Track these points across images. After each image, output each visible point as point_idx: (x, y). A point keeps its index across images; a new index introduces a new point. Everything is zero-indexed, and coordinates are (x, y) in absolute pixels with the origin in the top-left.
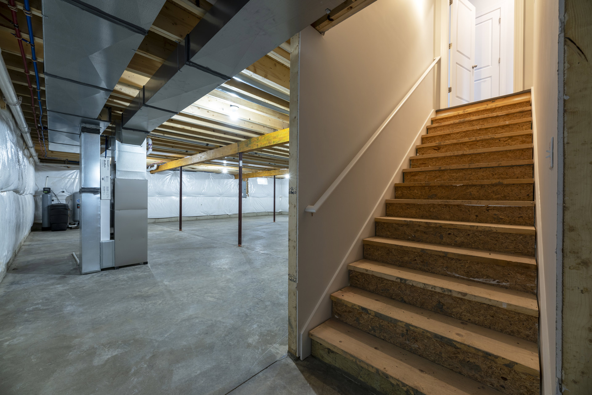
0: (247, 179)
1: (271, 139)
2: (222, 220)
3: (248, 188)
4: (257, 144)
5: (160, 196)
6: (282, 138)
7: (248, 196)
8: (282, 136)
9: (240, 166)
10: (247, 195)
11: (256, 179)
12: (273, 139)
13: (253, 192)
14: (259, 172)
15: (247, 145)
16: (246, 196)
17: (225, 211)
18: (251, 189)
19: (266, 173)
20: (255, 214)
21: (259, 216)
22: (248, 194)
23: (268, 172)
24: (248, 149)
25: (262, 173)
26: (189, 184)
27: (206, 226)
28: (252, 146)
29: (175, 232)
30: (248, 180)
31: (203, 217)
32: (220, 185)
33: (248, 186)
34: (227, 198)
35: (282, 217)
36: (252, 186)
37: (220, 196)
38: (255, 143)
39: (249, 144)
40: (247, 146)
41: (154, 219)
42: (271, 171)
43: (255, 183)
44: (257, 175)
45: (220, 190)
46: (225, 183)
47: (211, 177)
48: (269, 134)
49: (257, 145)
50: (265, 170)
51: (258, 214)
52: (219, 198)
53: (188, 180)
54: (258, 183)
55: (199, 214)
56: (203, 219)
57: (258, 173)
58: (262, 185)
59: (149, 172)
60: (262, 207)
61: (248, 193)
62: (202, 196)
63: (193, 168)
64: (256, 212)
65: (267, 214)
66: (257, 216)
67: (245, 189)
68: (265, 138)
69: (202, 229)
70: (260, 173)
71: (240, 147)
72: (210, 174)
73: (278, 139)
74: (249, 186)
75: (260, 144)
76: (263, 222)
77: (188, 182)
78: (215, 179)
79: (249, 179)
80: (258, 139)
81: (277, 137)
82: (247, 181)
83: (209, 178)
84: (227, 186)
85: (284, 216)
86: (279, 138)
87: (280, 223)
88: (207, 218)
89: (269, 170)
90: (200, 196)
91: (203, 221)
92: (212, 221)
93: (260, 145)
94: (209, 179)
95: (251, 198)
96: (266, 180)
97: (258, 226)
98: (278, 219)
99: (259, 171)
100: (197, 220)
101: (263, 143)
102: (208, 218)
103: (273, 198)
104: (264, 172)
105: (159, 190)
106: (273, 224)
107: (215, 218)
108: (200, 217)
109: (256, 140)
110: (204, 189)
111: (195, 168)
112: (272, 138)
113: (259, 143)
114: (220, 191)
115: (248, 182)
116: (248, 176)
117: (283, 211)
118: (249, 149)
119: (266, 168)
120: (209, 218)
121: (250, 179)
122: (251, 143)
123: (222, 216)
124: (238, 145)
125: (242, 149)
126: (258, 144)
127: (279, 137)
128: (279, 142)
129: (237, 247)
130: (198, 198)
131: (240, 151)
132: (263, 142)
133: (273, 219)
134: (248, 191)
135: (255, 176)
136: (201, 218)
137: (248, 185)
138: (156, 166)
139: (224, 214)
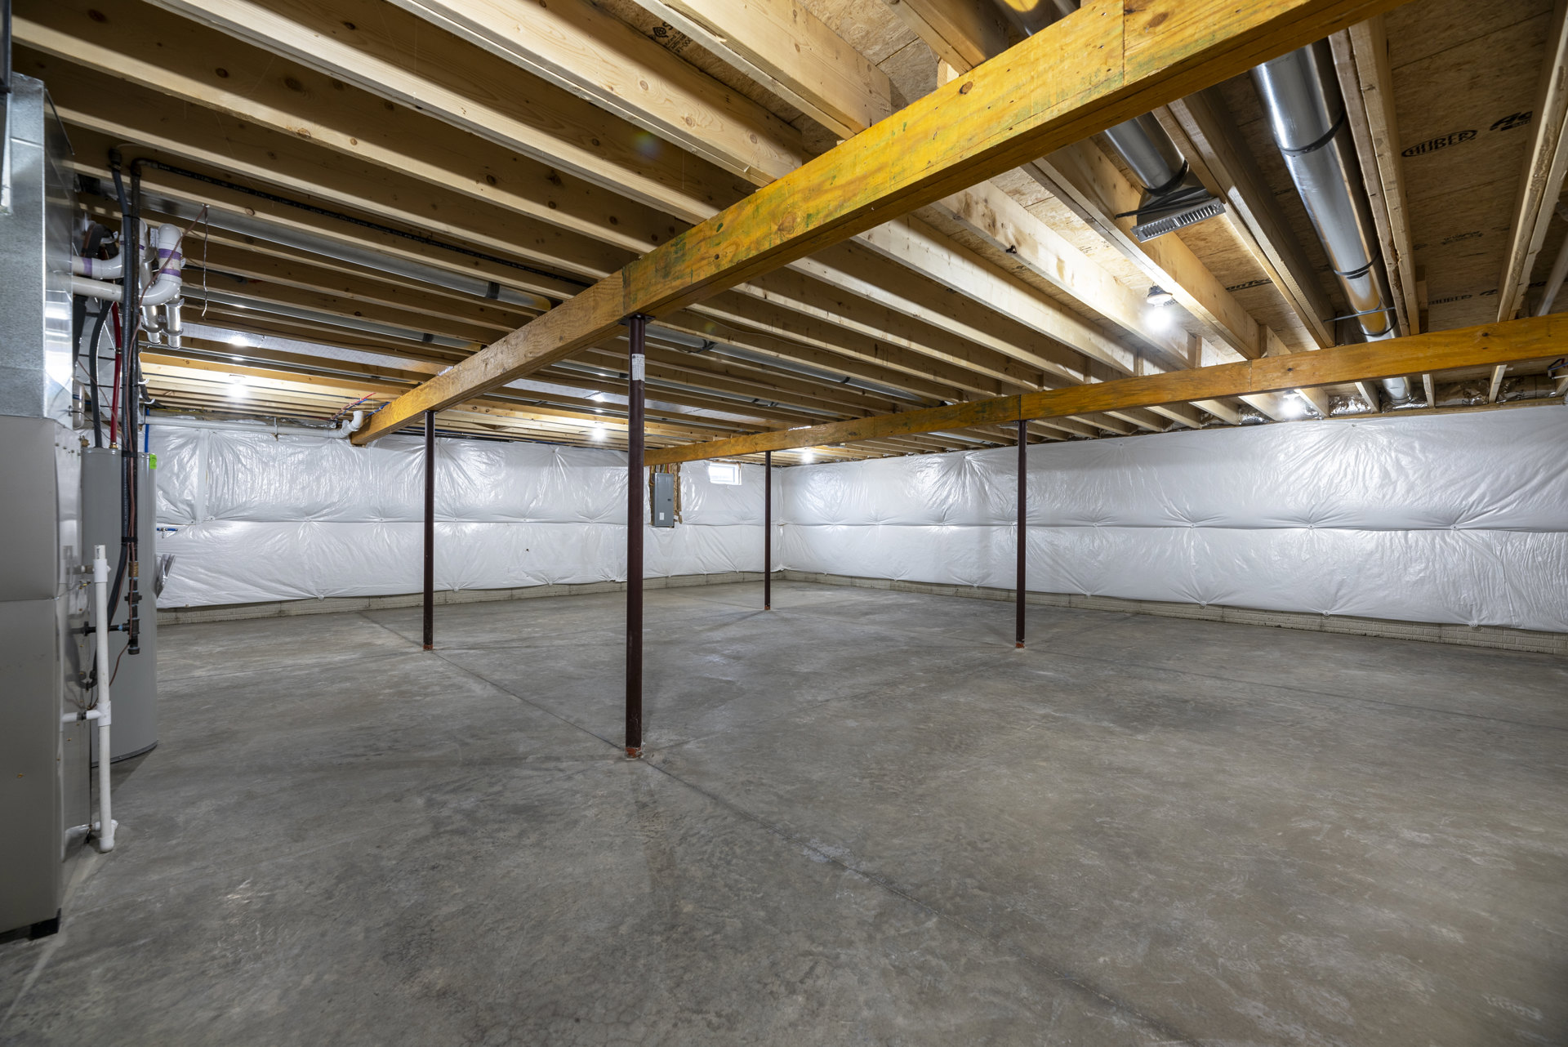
0: (676, 468)
1: (793, 205)
2: (593, 602)
3: (678, 496)
4: (713, 252)
5: (384, 520)
6: (865, 177)
7: (681, 522)
8: (859, 171)
9: (635, 378)
10: (676, 518)
11: (706, 465)
12: (806, 199)
13: (696, 509)
14: (716, 441)
15: (666, 272)
16: (675, 520)
17: (607, 570)
18: (687, 500)
19: (740, 444)
20: (702, 580)
21: (716, 584)
22: (678, 514)
23: (745, 440)
24: (671, 288)
25: (725, 443)
26: (486, 481)
27: (528, 626)
28: (688, 270)
29: (407, 653)
30: (678, 470)
31: (532, 589)
32: (589, 486)
33: (678, 490)
34: (612, 526)
35: (789, 587)
36: (693, 490)
37: (588, 520)
38: (703, 250)
39: (677, 260)
40: (666, 275)
41: (367, 600)
42: (757, 436)
43: (702, 478)
44: (710, 450)
45: (589, 500)
46: (604, 480)
47: (559, 458)
48: (779, 183)
49: (717, 257)
50: (735, 431)
51: (713, 580)
52: (586, 527)
53: (483, 467)
54: (713, 481)
55: (517, 582)
56: (534, 596)
57: (712, 446)
58: (725, 486)
59: (348, 441)
60: (725, 558)
61: (681, 513)
62: (528, 520)
63: (494, 427)
64: (705, 573)
65: (739, 578)
66: (709, 584)
67: (669, 500)
68: (757, 209)
69: (513, 640)
70: (719, 443)
71: (633, 287)
72: (557, 449)
73: (839, 193)
74: (683, 489)
75: (732, 249)
76: (728, 609)
77: (482, 474)
78: (571, 465)
79: (681, 466)
80: (721, 226)
81: (827, 186)
82: (676, 473)
83: (552, 462)
84: (611, 488)
85: (795, 584)
86: (842, 186)
87: (788, 616)
88: (545, 595)
89: (748, 433)
90: (522, 520)
91: (532, 604)
92: (561, 605)
93: (730, 256)
94: (552, 465)
95: (688, 527)
96: (737, 472)
97: (711, 630)
98: (782, 597)
99: (714, 439)
100: (511, 600)
101: (746, 241)
102: (551, 594)
103: (764, 528)
104: (733, 440)
105: (382, 500)
106: (761, 617)
107: (573, 593)
108: (524, 590)
109: (708, 233)
110: (536, 497)
111: (500, 427)
112: (798, 197)
113: (723, 245)
114: (590, 505)
115: (679, 478)
116: (679, 455)
117: (789, 568)
118: (677, 284)
119: (738, 425)
120: (553, 594)
121: (685, 465)
122: (683, 255)
123: (596, 585)
124: (625, 281)
125: (641, 295)
126: (719, 250)
127: (841, 181)
128: (841, 206)
129: (620, 759)
130: (514, 527)
131: (635, 307)
132: (747, 234)
133: (763, 597)
134: (679, 507)
135: (701, 455)
136: (526, 593)
137: (678, 485)
138: (358, 416)
139: (603, 579)
